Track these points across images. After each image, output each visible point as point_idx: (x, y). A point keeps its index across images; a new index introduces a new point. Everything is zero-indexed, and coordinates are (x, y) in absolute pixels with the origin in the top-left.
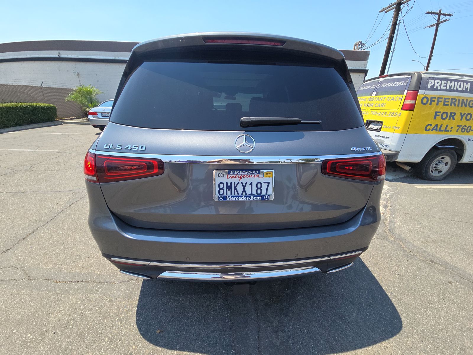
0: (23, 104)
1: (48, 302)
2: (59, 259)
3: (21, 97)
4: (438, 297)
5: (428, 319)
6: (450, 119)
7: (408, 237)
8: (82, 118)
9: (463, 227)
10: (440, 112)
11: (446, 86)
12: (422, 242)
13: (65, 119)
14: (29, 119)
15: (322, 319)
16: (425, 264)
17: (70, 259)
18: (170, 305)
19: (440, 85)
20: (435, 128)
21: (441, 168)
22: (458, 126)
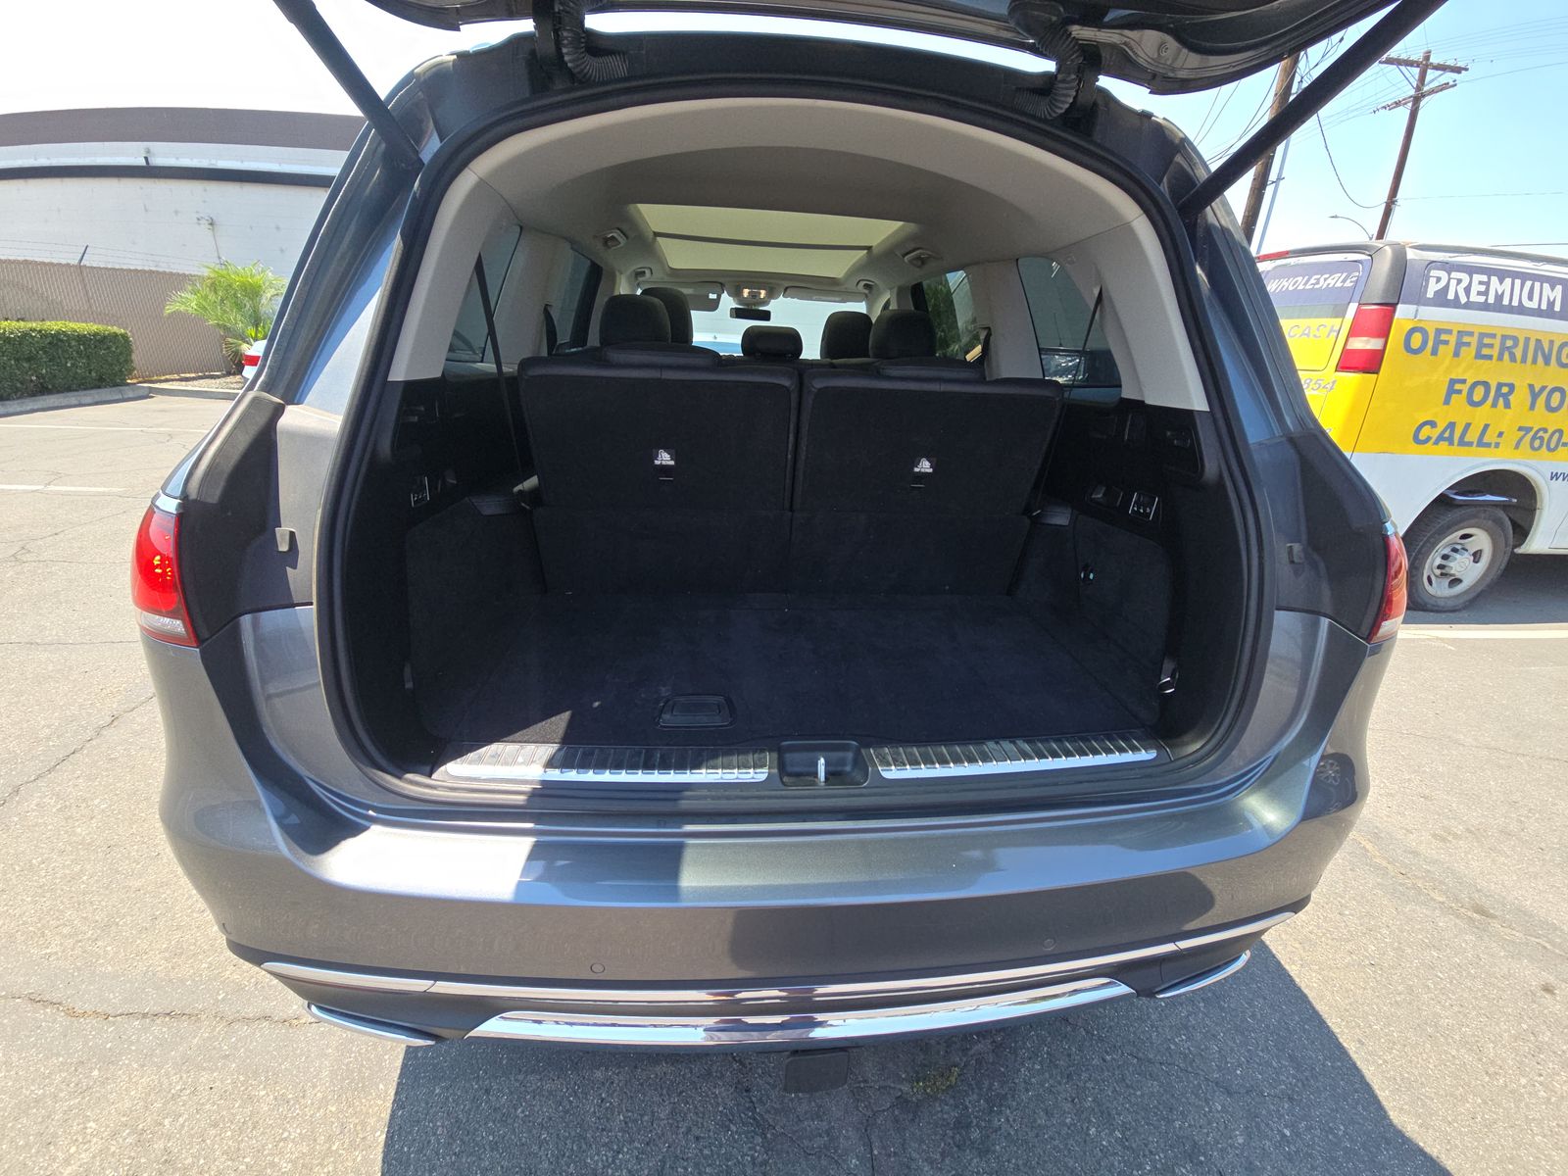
0: (14, 323)
1: (44, 1095)
2: (85, 918)
3: (10, 301)
4: (1513, 1048)
5: (1491, 1136)
6: (1494, 405)
7: (1385, 819)
8: (224, 376)
9: (1560, 780)
10: (1464, 381)
11: (1486, 293)
12: (1434, 836)
13: (163, 378)
14: (34, 378)
15: (1120, 1163)
16: (1457, 921)
17: (129, 918)
18: (521, 1115)
19: (1467, 290)
20: (1447, 435)
21: (1459, 569)
22: (1520, 429)
